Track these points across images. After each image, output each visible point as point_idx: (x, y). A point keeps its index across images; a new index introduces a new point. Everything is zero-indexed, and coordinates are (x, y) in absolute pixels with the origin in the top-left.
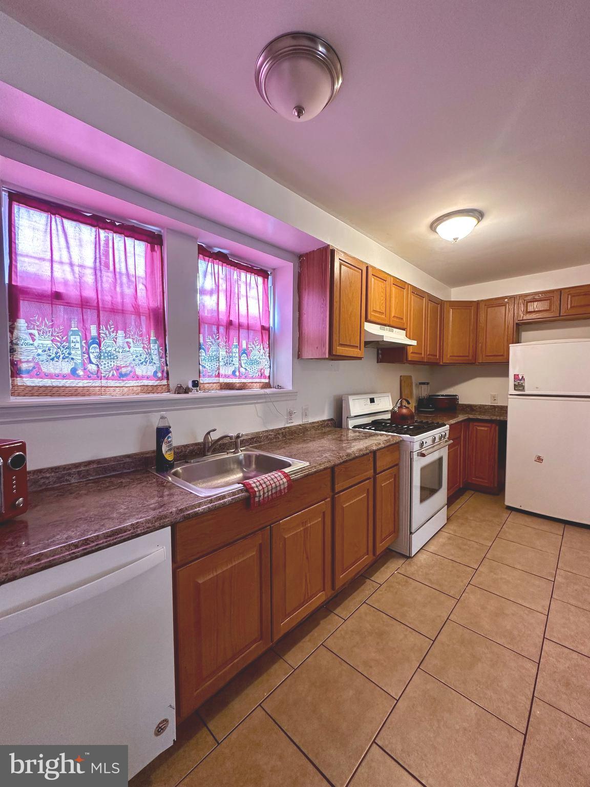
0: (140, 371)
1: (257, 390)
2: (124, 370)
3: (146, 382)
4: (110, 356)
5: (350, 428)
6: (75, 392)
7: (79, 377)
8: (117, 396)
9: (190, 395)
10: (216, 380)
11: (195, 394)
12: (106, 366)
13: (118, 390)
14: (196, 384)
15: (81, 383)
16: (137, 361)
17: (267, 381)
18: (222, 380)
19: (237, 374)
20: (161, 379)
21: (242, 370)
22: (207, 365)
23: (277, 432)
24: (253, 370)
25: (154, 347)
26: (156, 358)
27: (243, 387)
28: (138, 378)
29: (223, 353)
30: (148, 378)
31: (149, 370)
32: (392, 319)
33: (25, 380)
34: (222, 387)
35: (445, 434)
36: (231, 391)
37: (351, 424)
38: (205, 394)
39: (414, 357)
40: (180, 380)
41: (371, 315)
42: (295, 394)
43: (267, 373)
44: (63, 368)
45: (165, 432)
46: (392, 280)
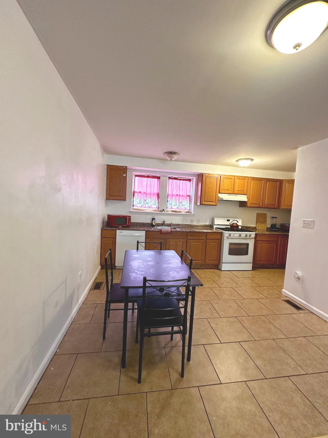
0: (153, 206)
1: (183, 213)
2: (150, 206)
3: (154, 209)
4: (148, 203)
5: (215, 228)
6: (141, 210)
7: (142, 207)
8: (148, 211)
9: (162, 212)
10: (171, 209)
11: (163, 212)
12: (147, 205)
13: (148, 210)
14: (163, 210)
15: (143, 208)
16: (153, 205)
17: (188, 211)
18: (172, 210)
19: (178, 208)
20: (157, 208)
21: (180, 207)
22: (169, 206)
23: (186, 225)
24: (183, 207)
25: (157, 202)
26: (157, 204)
27: (180, 212)
28: (152, 208)
29: (174, 203)
30: (155, 208)
31: (155, 206)
32: (236, 191)
33: (134, 207)
34: (172, 211)
35: (250, 236)
36: (175, 213)
37: (215, 227)
38: (166, 212)
39: (253, 205)
40: (161, 209)
41: (221, 191)
42: (194, 215)
43: (188, 208)
44: (140, 205)
45: (153, 219)
46: (236, 178)
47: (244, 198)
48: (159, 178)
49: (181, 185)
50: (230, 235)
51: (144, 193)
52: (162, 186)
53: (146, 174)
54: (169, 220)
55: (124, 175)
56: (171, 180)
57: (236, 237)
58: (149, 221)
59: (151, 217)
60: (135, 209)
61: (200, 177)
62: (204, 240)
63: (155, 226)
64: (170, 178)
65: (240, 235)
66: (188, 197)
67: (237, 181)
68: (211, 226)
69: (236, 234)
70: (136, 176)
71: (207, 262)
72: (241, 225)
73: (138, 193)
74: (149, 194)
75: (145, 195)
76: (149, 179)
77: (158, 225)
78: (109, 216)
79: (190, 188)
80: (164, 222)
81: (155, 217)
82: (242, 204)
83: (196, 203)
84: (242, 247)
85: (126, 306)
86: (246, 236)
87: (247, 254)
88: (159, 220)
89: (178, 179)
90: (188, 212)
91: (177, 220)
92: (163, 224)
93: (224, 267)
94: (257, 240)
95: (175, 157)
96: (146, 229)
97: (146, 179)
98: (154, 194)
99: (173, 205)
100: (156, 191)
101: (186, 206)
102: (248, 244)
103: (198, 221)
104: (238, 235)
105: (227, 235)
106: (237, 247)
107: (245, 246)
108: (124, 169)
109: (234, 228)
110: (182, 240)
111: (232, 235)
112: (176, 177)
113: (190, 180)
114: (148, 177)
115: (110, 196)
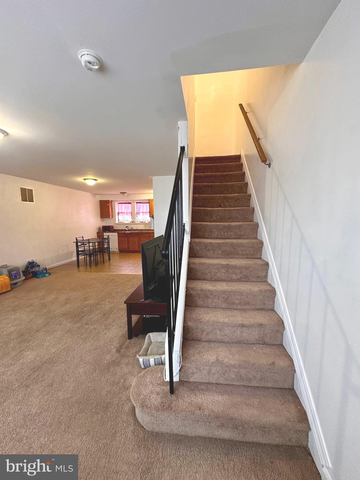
6: (123, 222)
8: (127, 223)
14: (134, 222)
16: (129, 219)
22: (138, 219)
24: (146, 219)
25: (131, 217)
27: (145, 222)
30: (130, 221)
33: (119, 221)
34: (140, 222)
36: (142, 223)
38: (136, 223)
40: (132, 221)
44: (122, 220)
48: (131, 203)
51: (124, 213)
52: (133, 208)
55: (108, 205)
56: (137, 204)
59: (126, 226)
63: (127, 230)
66: (149, 213)
70: (119, 203)
73: (121, 213)
74: (126, 213)
77: (130, 230)
80: (132, 228)
88: (130, 227)
89: (142, 203)
91: (141, 227)
95: (126, 195)
98: (129, 213)
100: (130, 211)
108: (108, 202)
112: (140, 202)
113: (148, 203)
114: (125, 203)
115: (102, 216)
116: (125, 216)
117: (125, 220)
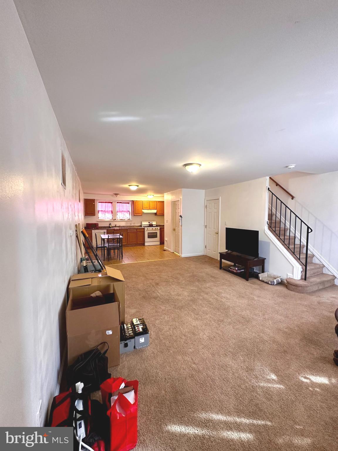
1: (126, 220)
3: (110, 219)
6: (103, 220)
7: (104, 218)
8: (107, 220)
11: (115, 220)
14: (115, 219)
16: (109, 217)
19: (123, 218)
20: (112, 219)
23: (128, 226)
24: (126, 217)
25: (111, 215)
27: (124, 220)
32: (151, 208)
34: (120, 220)
35: (157, 229)
36: (122, 220)
37: (142, 226)
38: (117, 220)
39: (159, 214)
40: (114, 219)
41: (144, 208)
42: (132, 221)
43: (129, 218)
44: (102, 217)
45: (110, 224)
46: (150, 202)
47: (155, 211)
48: (112, 203)
49: (124, 206)
50: (148, 229)
51: (104, 211)
52: (114, 207)
53: (105, 201)
54: (118, 224)
55: (94, 203)
56: (118, 204)
57: (151, 230)
58: (108, 225)
59: (109, 223)
60: (100, 220)
61: (133, 202)
62: (135, 232)
63: (111, 227)
64: (118, 203)
65: (153, 229)
66: (129, 212)
67: (151, 203)
68: (141, 226)
69: (151, 228)
70: (99, 202)
71: (138, 242)
72: (156, 224)
73: (101, 211)
74: (107, 211)
75: (105, 212)
76: (106, 204)
77: (113, 227)
78: (87, 224)
79: (129, 207)
80: (116, 225)
81: (111, 223)
82: (156, 214)
83: (132, 215)
84: (154, 234)
85: (102, 249)
86: (156, 229)
87: (157, 237)
88: (113, 224)
90: (129, 220)
91: (123, 224)
92: (116, 226)
93: (146, 244)
94: (162, 230)
95: (119, 195)
96: (107, 229)
97: (105, 203)
99: (120, 216)
100: (110, 210)
101: (127, 216)
102: (157, 233)
103: (134, 224)
104: (152, 229)
105: (146, 229)
106: (152, 234)
107: (156, 234)
108: (93, 201)
109: (151, 225)
110: (125, 233)
111: (149, 229)
112: (121, 202)
113: (129, 203)
114: (106, 202)
115: (87, 214)
116: (107, 214)
117: (106, 217)
